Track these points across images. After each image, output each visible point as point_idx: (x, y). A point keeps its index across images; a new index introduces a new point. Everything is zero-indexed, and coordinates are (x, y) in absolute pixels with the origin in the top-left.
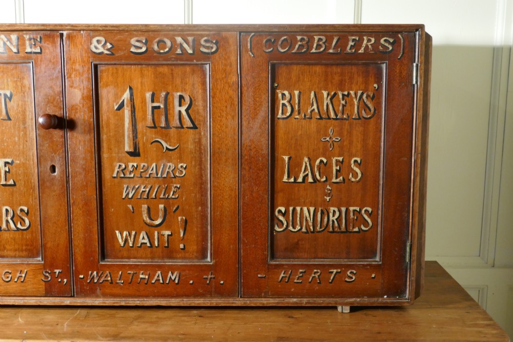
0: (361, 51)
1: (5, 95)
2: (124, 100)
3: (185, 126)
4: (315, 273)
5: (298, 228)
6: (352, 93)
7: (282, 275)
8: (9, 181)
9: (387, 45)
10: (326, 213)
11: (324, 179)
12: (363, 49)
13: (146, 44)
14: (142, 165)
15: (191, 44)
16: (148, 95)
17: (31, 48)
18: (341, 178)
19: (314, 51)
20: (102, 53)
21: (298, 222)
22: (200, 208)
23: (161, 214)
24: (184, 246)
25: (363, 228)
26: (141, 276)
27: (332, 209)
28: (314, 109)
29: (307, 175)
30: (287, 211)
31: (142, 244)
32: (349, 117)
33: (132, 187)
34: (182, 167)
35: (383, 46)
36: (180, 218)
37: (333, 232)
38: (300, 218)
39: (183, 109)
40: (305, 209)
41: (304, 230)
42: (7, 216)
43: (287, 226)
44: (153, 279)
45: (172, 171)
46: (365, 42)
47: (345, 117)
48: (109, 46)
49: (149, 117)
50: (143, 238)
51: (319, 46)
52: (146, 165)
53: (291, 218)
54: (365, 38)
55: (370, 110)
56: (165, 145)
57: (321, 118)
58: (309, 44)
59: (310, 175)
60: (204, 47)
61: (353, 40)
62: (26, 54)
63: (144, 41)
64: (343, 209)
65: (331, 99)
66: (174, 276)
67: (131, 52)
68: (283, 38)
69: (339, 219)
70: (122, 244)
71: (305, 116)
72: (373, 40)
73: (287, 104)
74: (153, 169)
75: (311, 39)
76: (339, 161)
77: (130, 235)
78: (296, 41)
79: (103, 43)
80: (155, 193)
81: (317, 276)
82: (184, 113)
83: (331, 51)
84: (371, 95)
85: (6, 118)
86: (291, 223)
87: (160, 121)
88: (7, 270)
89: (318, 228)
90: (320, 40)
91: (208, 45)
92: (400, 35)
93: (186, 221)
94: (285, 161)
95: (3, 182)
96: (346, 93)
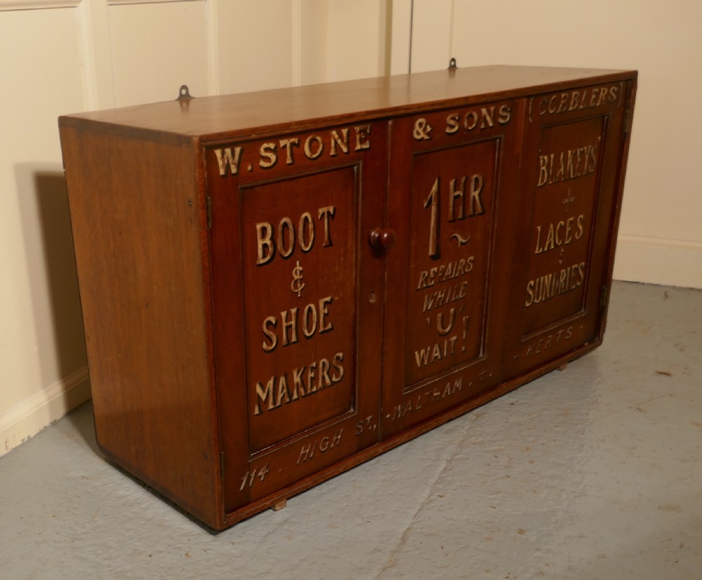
0: (598, 103)
1: (329, 212)
2: (432, 195)
3: (476, 213)
4: (550, 339)
5: (540, 298)
6: (585, 148)
8: (327, 325)
9: (613, 94)
10: (558, 277)
11: (560, 243)
13: (458, 121)
14: (441, 268)
15: (492, 115)
16: (452, 183)
17: (360, 144)
18: (571, 238)
19: (570, 108)
20: (422, 139)
21: (541, 293)
23: (451, 319)
24: (465, 348)
25: (578, 284)
26: (435, 394)
27: (562, 272)
28: (561, 172)
29: (551, 242)
30: (535, 284)
31: (435, 358)
32: (581, 174)
33: (432, 295)
34: (470, 261)
35: (611, 96)
36: (464, 319)
37: (561, 294)
38: (542, 288)
39: (477, 194)
40: (546, 278)
41: (544, 299)
42: (323, 371)
43: (534, 298)
44: (443, 393)
45: (463, 268)
46: (602, 94)
47: (579, 175)
48: (429, 129)
49: (451, 208)
50: (436, 352)
51: (574, 103)
52: (444, 267)
53: (536, 291)
54: (602, 89)
55: (594, 163)
56: (460, 239)
57: (564, 180)
58: (569, 101)
60: (501, 117)
61: (595, 93)
62: (355, 154)
63: (457, 118)
64: (568, 270)
65: (572, 159)
66: (459, 383)
67: (447, 133)
69: (565, 281)
70: (419, 365)
71: (555, 180)
72: (606, 91)
73: (545, 170)
74: (449, 270)
75: (570, 97)
76: (571, 222)
77: (426, 352)
78: (561, 100)
79: (424, 126)
80: (448, 297)
81: (550, 342)
82: (477, 198)
83: (580, 107)
84: (596, 149)
85: (328, 243)
86: (536, 296)
87: (458, 213)
88: (324, 438)
89: (552, 294)
90: (575, 96)
91: (504, 114)
92: (621, 84)
93: (469, 319)
94: (538, 231)
95: (321, 329)
96: (582, 149)
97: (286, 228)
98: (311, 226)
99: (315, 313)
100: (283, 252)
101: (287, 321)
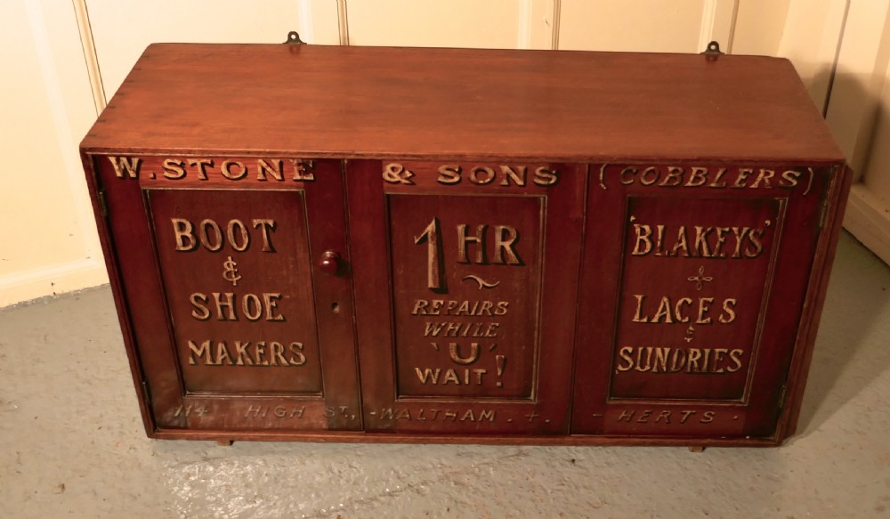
0: (755, 186)
1: (267, 226)
2: (427, 234)
3: (508, 263)
4: (664, 413)
5: (647, 368)
6: (735, 229)
7: (623, 415)
8: (277, 316)
9: (790, 179)
10: (684, 353)
11: (686, 320)
12: (757, 183)
13: (459, 172)
14: (451, 302)
15: (522, 174)
16: (461, 228)
17: (300, 175)
18: (709, 319)
19: (689, 184)
20: (399, 182)
21: (648, 363)
22: (524, 347)
23: (473, 352)
24: (502, 384)
25: (729, 369)
26: (447, 414)
27: (692, 350)
28: (682, 247)
29: (665, 315)
30: (635, 351)
31: (449, 381)
32: (727, 255)
33: (437, 324)
34: (502, 305)
35: (785, 180)
36: (497, 357)
37: (692, 372)
38: (651, 358)
39: (507, 245)
40: (659, 350)
41: (655, 370)
42: (276, 352)
43: (635, 365)
44: (462, 417)
45: (490, 309)
46: (761, 175)
47: (722, 255)
48: (408, 174)
49: (462, 251)
50: (451, 376)
51: (697, 179)
52: (455, 302)
53: (639, 358)
54: (762, 171)
55: (756, 248)
56: (481, 282)
57: (690, 256)
58: (685, 176)
59: (668, 316)
60: (540, 178)
61: (745, 173)
62: (295, 183)
63: (457, 170)
64: (707, 351)
65: (706, 237)
66: (490, 415)
67: (439, 182)
68: (648, 169)
69: (700, 361)
70: (424, 381)
71: (669, 253)
72: (772, 174)
73: (647, 240)
74: (464, 307)
75: (687, 171)
76: (708, 302)
77: (434, 372)
78: (667, 172)
79: (399, 171)
80: (466, 331)
81: (665, 416)
82: (508, 248)
83: (713, 185)
84: (761, 233)
85: (269, 249)
86: (638, 364)
87: (475, 257)
88: (280, 406)
89: (673, 369)
90: (699, 172)
91: (545, 175)
92: (810, 169)
93: (505, 360)
94: (637, 300)
95: (269, 317)
96: (727, 229)
97: (210, 229)
98: (244, 232)
99: (258, 302)
100: (208, 246)
101: (220, 300)
